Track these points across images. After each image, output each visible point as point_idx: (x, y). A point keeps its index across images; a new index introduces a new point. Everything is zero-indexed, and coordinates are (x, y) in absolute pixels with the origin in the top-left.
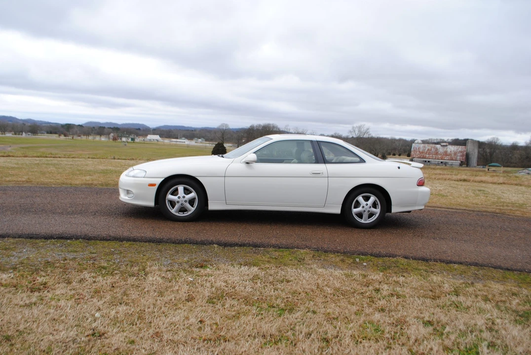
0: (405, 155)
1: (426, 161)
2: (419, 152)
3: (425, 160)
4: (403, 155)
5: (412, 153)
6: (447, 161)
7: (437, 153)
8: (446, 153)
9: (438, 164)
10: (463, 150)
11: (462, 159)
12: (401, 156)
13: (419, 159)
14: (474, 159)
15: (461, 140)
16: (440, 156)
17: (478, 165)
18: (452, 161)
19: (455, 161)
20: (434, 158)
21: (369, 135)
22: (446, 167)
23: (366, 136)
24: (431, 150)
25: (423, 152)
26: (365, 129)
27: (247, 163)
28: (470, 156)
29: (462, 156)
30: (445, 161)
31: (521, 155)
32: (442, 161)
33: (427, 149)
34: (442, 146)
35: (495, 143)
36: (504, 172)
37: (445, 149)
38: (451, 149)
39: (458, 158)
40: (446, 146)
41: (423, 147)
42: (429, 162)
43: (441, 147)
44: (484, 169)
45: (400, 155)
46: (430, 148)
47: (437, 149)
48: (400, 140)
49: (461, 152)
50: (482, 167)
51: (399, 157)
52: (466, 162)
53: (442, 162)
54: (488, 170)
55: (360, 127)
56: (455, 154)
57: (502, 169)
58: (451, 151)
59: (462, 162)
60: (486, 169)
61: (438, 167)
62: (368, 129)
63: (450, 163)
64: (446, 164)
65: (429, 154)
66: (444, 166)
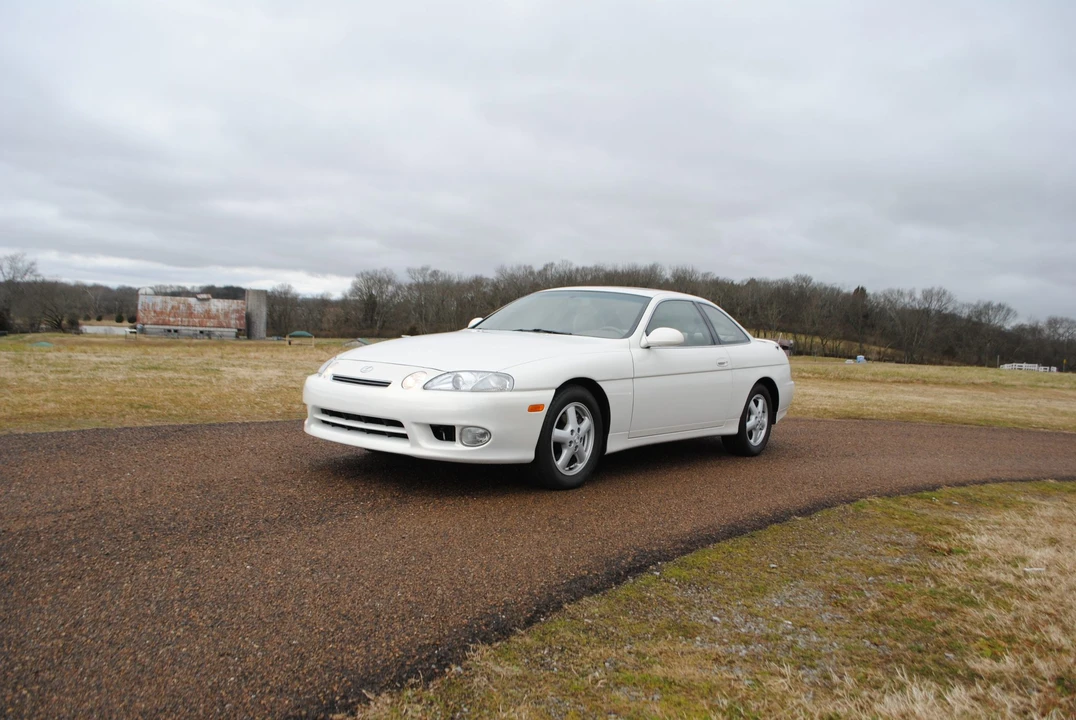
0: (111, 319)
1: (169, 331)
2: (155, 312)
3: (168, 327)
4: (106, 319)
5: (141, 314)
6: (212, 329)
7: (190, 314)
8: (208, 315)
9: (195, 336)
10: (239, 308)
11: (240, 324)
12: (103, 322)
13: (156, 327)
14: (261, 325)
15: (220, 289)
16: (197, 320)
17: (268, 336)
18: (222, 329)
19: (226, 330)
20: (186, 323)
21: (36, 276)
22: (210, 341)
23: (28, 278)
24: (179, 308)
25: (162, 313)
26: (26, 264)
27: (648, 347)
28: (253, 319)
29: (239, 319)
30: (207, 329)
31: (337, 316)
32: (201, 329)
33: (169, 307)
34: (199, 300)
35: (286, 293)
36: (317, 346)
37: (206, 306)
38: (217, 305)
39: (233, 322)
40: (208, 299)
41: (162, 302)
42: (176, 331)
43: (198, 303)
44: (282, 342)
45: (99, 319)
46: (175, 304)
47: (189, 307)
48: (96, 288)
49: (237, 311)
50: (275, 338)
51: (99, 322)
52: (247, 331)
53: (201, 332)
54: (290, 343)
55: (13, 259)
56: (226, 315)
57: (314, 341)
58: (218, 311)
59: (239, 330)
60: (287, 343)
61: (195, 341)
62: (33, 264)
63: (217, 333)
64: (209, 335)
65: (175, 317)
66: (206, 340)
